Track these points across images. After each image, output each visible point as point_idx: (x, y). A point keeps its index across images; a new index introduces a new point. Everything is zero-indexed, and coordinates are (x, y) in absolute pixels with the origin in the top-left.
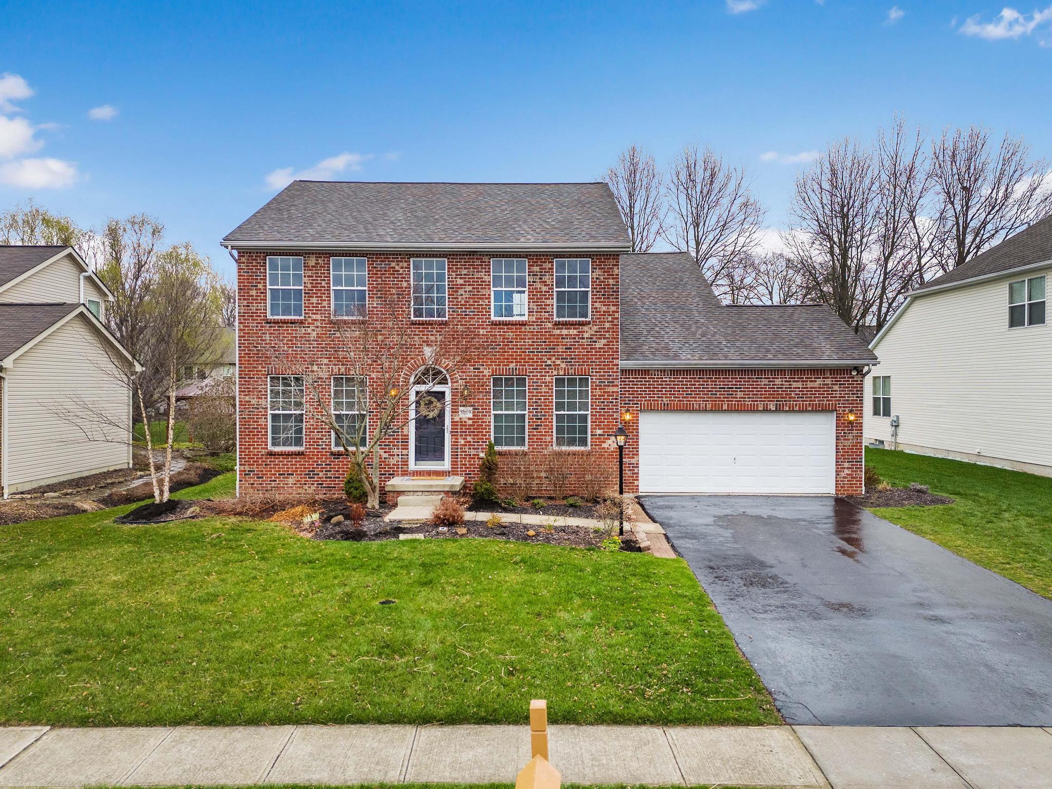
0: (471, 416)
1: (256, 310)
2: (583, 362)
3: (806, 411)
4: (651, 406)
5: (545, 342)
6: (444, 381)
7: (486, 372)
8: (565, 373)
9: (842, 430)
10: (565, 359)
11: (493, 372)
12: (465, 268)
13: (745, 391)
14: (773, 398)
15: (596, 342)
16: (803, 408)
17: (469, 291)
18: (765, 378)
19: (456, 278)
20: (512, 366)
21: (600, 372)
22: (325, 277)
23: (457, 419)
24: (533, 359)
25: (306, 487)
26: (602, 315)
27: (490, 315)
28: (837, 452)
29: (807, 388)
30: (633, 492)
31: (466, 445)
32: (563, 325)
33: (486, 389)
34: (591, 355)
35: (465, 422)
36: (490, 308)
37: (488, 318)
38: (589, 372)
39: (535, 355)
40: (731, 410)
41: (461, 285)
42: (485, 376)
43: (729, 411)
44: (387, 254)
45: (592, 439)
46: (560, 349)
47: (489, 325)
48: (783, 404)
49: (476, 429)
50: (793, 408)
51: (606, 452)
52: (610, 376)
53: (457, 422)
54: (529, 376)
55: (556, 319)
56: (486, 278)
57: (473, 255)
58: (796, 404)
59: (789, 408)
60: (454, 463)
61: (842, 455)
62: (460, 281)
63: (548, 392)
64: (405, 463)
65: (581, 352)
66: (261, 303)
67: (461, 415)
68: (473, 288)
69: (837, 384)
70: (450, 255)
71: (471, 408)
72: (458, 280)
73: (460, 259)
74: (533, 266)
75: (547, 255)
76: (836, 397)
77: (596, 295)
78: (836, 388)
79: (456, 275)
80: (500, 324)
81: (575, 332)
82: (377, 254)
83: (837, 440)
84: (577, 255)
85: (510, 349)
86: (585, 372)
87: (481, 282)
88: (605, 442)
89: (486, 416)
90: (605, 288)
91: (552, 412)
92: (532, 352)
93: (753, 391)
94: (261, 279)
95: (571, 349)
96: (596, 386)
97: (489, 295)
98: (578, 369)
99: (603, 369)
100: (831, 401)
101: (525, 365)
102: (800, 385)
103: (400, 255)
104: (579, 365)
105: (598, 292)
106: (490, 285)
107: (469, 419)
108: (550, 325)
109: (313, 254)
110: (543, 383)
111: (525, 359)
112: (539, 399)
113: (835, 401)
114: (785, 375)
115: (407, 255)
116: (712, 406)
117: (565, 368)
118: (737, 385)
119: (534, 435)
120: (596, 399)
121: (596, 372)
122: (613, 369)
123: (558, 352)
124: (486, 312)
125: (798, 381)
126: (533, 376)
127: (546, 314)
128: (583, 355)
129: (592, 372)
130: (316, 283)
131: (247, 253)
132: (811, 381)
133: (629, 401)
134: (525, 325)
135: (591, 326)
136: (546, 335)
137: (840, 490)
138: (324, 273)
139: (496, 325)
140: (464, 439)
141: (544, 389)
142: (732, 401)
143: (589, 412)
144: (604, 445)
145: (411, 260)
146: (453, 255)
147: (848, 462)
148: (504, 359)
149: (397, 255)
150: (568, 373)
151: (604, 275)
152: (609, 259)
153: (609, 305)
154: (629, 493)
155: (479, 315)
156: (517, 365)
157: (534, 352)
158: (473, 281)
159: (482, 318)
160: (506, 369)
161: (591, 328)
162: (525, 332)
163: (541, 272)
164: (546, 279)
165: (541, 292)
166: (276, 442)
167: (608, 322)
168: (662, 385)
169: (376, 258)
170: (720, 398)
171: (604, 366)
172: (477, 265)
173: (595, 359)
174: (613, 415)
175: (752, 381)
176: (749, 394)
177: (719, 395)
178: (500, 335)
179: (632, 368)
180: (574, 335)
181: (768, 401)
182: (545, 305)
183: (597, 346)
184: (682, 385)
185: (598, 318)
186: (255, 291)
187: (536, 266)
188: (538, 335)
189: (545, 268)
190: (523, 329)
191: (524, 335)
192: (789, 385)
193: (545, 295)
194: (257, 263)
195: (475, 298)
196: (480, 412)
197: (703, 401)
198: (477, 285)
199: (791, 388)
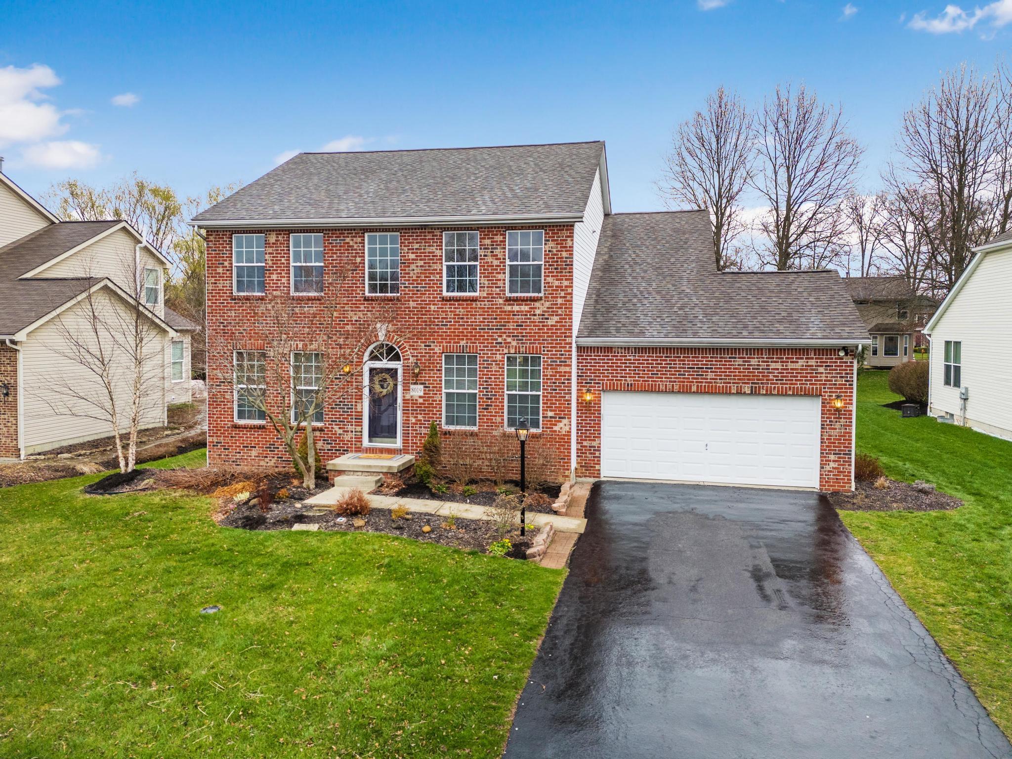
0: (422, 394)
1: (223, 287)
2: (534, 340)
3: (786, 395)
4: (614, 387)
5: (496, 319)
6: (397, 358)
7: (437, 350)
8: (516, 352)
9: (827, 418)
10: (516, 336)
11: (443, 349)
12: (417, 243)
13: (717, 372)
14: (748, 380)
15: (548, 319)
16: (782, 392)
17: (421, 266)
18: (739, 358)
19: (408, 253)
20: (463, 343)
21: (552, 351)
22: (284, 254)
23: (408, 397)
25: (267, 460)
26: (554, 290)
27: (442, 291)
28: (822, 442)
29: (788, 369)
30: (594, 477)
31: (417, 424)
32: (515, 300)
33: (436, 367)
34: (543, 333)
35: (416, 400)
36: (441, 284)
37: (439, 294)
38: (540, 351)
39: (485, 333)
40: (700, 392)
41: (413, 259)
42: (436, 353)
43: (697, 393)
44: (342, 230)
45: (543, 421)
46: (511, 326)
47: (440, 301)
48: (759, 387)
49: (426, 407)
50: (771, 391)
51: (558, 435)
52: (562, 355)
53: (409, 400)
54: (480, 354)
55: (508, 294)
56: (438, 253)
57: (425, 229)
58: (775, 388)
59: (767, 391)
60: (405, 441)
61: (827, 446)
62: (412, 256)
63: (499, 371)
64: (359, 439)
65: (532, 329)
66: (226, 280)
67: (412, 393)
68: (425, 263)
69: (822, 366)
70: (402, 229)
71: (422, 386)
72: (410, 255)
73: (412, 233)
74: (484, 238)
75: (499, 227)
76: (821, 381)
77: (548, 269)
78: (821, 370)
79: (408, 249)
80: (450, 300)
81: (527, 308)
82: (332, 230)
83: (822, 428)
84: (529, 227)
85: (461, 325)
86: (537, 351)
87: (433, 256)
88: (556, 425)
89: (436, 394)
90: (557, 262)
91: (503, 392)
92: (482, 329)
93: (726, 372)
94: (227, 257)
95: (522, 326)
96: (548, 365)
97: (441, 270)
98: (529, 347)
99: (555, 347)
100: (816, 384)
101: (475, 343)
102: (779, 366)
103: (354, 230)
104: (530, 343)
105: (550, 265)
106: (442, 259)
107: (420, 397)
109: (273, 231)
110: (494, 361)
111: (476, 336)
112: (490, 378)
113: (820, 384)
114: (762, 354)
115: (361, 230)
116: (680, 387)
117: (516, 347)
118: (707, 365)
119: (485, 416)
120: (547, 379)
121: (548, 351)
122: (566, 347)
123: (509, 329)
124: (437, 287)
125: (778, 362)
126: (483, 354)
127: (498, 289)
128: (534, 333)
129: (544, 351)
130: (276, 260)
131: (214, 231)
132: (792, 362)
133: (591, 380)
134: (476, 301)
135: (543, 302)
136: (497, 312)
137: (825, 486)
138: (284, 250)
139: (447, 300)
140: (416, 417)
141: (494, 368)
142: (702, 382)
143: (541, 393)
144: (556, 428)
145: (366, 235)
146: (406, 229)
147: (834, 454)
148: (454, 336)
149: (351, 230)
150: (519, 352)
151: (557, 248)
152: (563, 230)
153: (562, 280)
154: (590, 477)
155: (430, 291)
156: (467, 343)
157: (485, 329)
158: (425, 256)
159: (434, 294)
160: (457, 346)
161: (543, 305)
162: (476, 308)
163: (493, 245)
164: (497, 252)
165: (493, 266)
166: (241, 415)
167: (561, 297)
168: (626, 363)
169: (332, 234)
170: (689, 378)
171: (556, 344)
172: (429, 239)
173: (547, 336)
174: (565, 397)
175: (725, 361)
176: (721, 375)
177: (688, 375)
178: (451, 312)
179: (593, 344)
180: (526, 311)
181: (743, 383)
182: (496, 280)
183: (550, 323)
184: (647, 364)
185: (550, 294)
186: (221, 269)
187: (488, 238)
188: (488, 312)
189: (497, 241)
190: (474, 306)
191: (475, 312)
192: (767, 365)
193: (497, 270)
194: (224, 241)
195: (426, 273)
196: (431, 389)
197: (670, 382)
198: (428, 259)
199: (769, 369)
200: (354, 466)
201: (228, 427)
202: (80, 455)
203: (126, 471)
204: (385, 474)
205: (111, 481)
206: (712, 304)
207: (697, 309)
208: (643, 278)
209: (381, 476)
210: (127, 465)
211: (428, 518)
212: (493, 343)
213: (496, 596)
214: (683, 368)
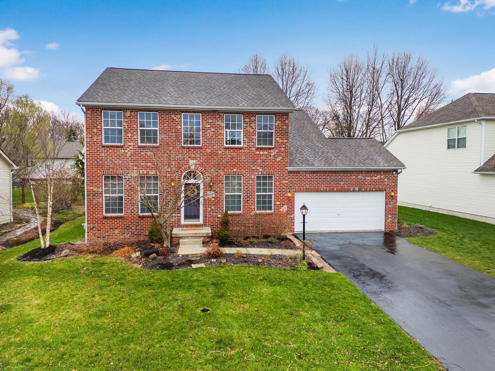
1: (96, 140)
2: (270, 168)
3: (372, 191)
4: (300, 189)
5: (252, 158)
6: (199, 178)
7: (221, 173)
8: (261, 174)
9: (388, 200)
10: (261, 166)
11: (225, 173)
12: (211, 119)
13: (344, 182)
14: (358, 185)
15: (277, 158)
16: (371, 189)
17: (213, 131)
18: (354, 175)
20: (235, 170)
21: (279, 173)
22: (135, 122)
23: (206, 197)
24: (246, 166)
25: (125, 235)
26: (280, 144)
27: (223, 144)
28: (385, 210)
29: (373, 180)
31: (211, 211)
32: (261, 149)
33: (221, 182)
34: (275, 165)
35: (211, 199)
36: (223, 140)
38: (273, 173)
40: (338, 191)
41: (209, 128)
42: (221, 175)
43: (336, 191)
44: (169, 111)
45: (274, 207)
46: (259, 161)
47: (223, 149)
48: (362, 188)
49: (216, 202)
50: (366, 189)
51: (281, 213)
52: (284, 175)
53: (206, 199)
54: (244, 175)
55: (257, 146)
56: (222, 124)
57: (215, 112)
58: (368, 188)
59: (365, 189)
60: (205, 220)
61: (388, 212)
62: (208, 126)
63: (253, 184)
64: (179, 220)
65: (269, 163)
66: (99, 136)
67: (208, 196)
68: (215, 130)
69: (386, 178)
70: (203, 112)
71: (214, 192)
72: (207, 125)
73: (208, 114)
74: (246, 118)
75: (253, 113)
76: (386, 184)
77: (277, 134)
78: (386, 180)
79: (206, 122)
80: (229, 149)
81: (267, 153)
82: (164, 111)
83: (386, 204)
84: (268, 113)
85: (234, 161)
86: (271, 173)
87: (219, 126)
88: (281, 208)
89: (221, 196)
91: (255, 194)
93: (348, 182)
94: (99, 123)
95: (264, 161)
96: (276, 180)
97: (223, 133)
98: (268, 171)
100: (384, 186)
101: (241, 170)
102: (369, 178)
103: (176, 111)
105: (278, 132)
106: (223, 128)
107: (213, 197)
108: (254, 149)
109: (128, 110)
110: (251, 178)
111: (242, 166)
112: (249, 187)
113: (385, 186)
114: (363, 174)
115: (180, 111)
116: (329, 189)
117: (261, 171)
118: (341, 178)
119: (246, 205)
120: (277, 187)
121: (277, 173)
122: (285, 171)
123: (258, 163)
124: (222, 142)
125: (369, 177)
127: (253, 143)
128: (270, 165)
129: (275, 173)
130: (131, 126)
131: (91, 108)
132: (375, 177)
133: (290, 187)
134: (242, 149)
135: (274, 150)
136: (252, 154)
137: (387, 229)
138: (135, 120)
139: (227, 149)
140: (211, 208)
141: (251, 182)
142: (338, 186)
143: (273, 193)
144: (281, 210)
145: (183, 114)
146: (205, 112)
147: (391, 215)
148: (231, 166)
150: (263, 174)
151: (281, 124)
152: (284, 116)
153: (284, 139)
155: (218, 144)
156: (237, 170)
157: (246, 163)
158: (215, 126)
159: (220, 145)
160: (232, 171)
161: (274, 151)
162: (242, 153)
163: (250, 122)
164: (252, 125)
165: (250, 132)
167: (283, 148)
168: (306, 179)
169: (163, 113)
170: (333, 185)
171: (281, 170)
172: (217, 117)
173: (277, 166)
174: (285, 195)
175: (348, 177)
176: (346, 183)
177: (333, 183)
178: (229, 154)
179: (294, 170)
180: (266, 154)
181: (355, 186)
182: (252, 139)
183: (278, 160)
184: (315, 179)
185: (278, 146)
186: (96, 130)
187: (248, 118)
188: (248, 154)
189: (252, 120)
190: (241, 151)
191: (241, 154)
192: (365, 178)
193: (252, 134)
194: (97, 114)
195: (216, 135)
196: (218, 194)
197: (325, 186)
198: (217, 128)
199: (365, 180)
201: (100, 218)
203: (45, 246)
204: (205, 237)
209: (202, 238)
212: (250, 170)
214: (331, 180)
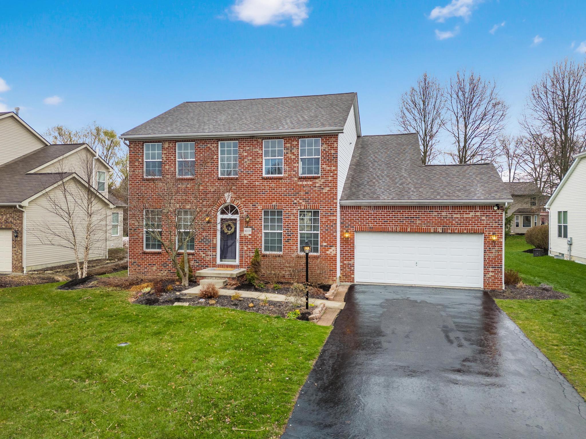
0: (250, 233)
1: (138, 173)
2: (315, 201)
3: (463, 233)
4: (362, 229)
5: (293, 189)
6: (236, 213)
7: (259, 208)
8: (305, 208)
9: (488, 246)
10: (305, 199)
11: (263, 207)
12: (248, 146)
13: (422, 220)
14: (440, 224)
15: (323, 189)
16: (461, 231)
17: (250, 160)
18: (435, 212)
19: (243, 152)
20: (274, 203)
21: (326, 207)
23: (243, 235)
24: (286, 199)
25: (162, 272)
26: (327, 172)
27: (262, 174)
28: (484, 261)
29: (464, 218)
30: (350, 282)
31: (247, 250)
32: (304, 179)
33: (259, 217)
34: (320, 197)
35: (247, 237)
36: (262, 170)
37: (260, 176)
38: (319, 207)
39: (287, 197)
40: (412, 232)
41: (246, 156)
42: (259, 209)
43: (410, 232)
44: (205, 140)
45: (320, 248)
46: (302, 193)
47: (261, 180)
48: (447, 228)
49: (253, 241)
50: (454, 231)
51: (329, 256)
52: (331, 210)
53: (243, 237)
54: (284, 210)
55: (300, 175)
56: (260, 152)
57: (253, 138)
58: (456, 229)
59: (452, 231)
60: (241, 261)
61: (487, 263)
62: (245, 154)
63: (295, 220)
64: (215, 259)
65: (314, 195)
66: (140, 169)
67: (245, 233)
68: (252, 158)
69: (484, 216)
70: (240, 139)
71: (251, 229)
72: (244, 153)
74: (286, 143)
75: (295, 137)
76: (484, 224)
77: (323, 160)
78: (484, 218)
79: (243, 150)
80: (267, 179)
81: (311, 183)
82: (200, 140)
83: (485, 252)
84: (312, 136)
85: (273, 193)
86: (317, 208)
87: (257, 154)
88: (328, 250)
89: (259, 233)
90: (329, 156)
91: (297, 232)
92: (285, 195)
93: (427, 220)
94: (141, 156)
95: (308, 193)
96: (323, 216)
97: (262, 162)
99: (327, 205)
100: (481, 226)
101: (281, 203)
102: (458, 216)
103: (213, 140)
104: (313, 203)
105: (324, 158)
106: (262, 156)
107: (250, 235)
108: (296, 179)
109: (167, 141)
110: (292, 214)
111: (282, 199)
112: (290, 224)
113: (483, 227)
114: (448, 209)
115: (216, 139)
116: (400, 229)
117: (305, 205)
118: (416, 216)
119: (287, 245)
120: (323, 224)
121: (323, 207)
122: (333, 205)
123: (301, 195)
124: (260, 172)
125: (458, 214)
126: (286, 209)
127: (294, 172)
128: (315, 197)
129: (321, 207)
130: (168, 158)
131: (134, 142)
132: (466, 214)
133: (348, 225)
134: (281, 179)
135: (320, 179)
136: (294, 185)
137: (486, 286)
138: (172, 152)
139: (265, 179)
140: (247, 247)
141: (292, 218)
142: (413, 226)
143: (319, 232)
144: (328, 252)
145: (219, 142)
146: (242, 139)
147: (492, 267)
148: (269, 199)
149: (211, 140)
150: (307, 208)
151: (328, 148)
152: (332, 138)
153: (331, 166)
154: (348, 282)
155: (255, 174)
156: (277, 203)
157: (287, 195)
158: (252, 154)
159: (258, 176)
160: (271, 205)
161: (320, 181)
162: (282, 183)
163: (292, 147)
164: (294, 151)
165: (291, 159)
166: (148, 246)
167: (330, 176)
168: (369, 215)
169: (200, 142)
170: (406, 224)
171: (328, 203)
172: (255, 144)
173: (323, 199)
174: (333, 234)
175: (427, 214)
176: (425, 222)
177: (405, 222)
178: (267, 185)
179: (349, 204)
180: (310, 185)
181: (437, 226)
182: (293, 167)
183: (324, 192)
184: (381, 215)
185: (324, 174)
186: (137, 163)
187: (289, 143)
188: (289, 185)
189: (294, 145)
190: (281, 182)
191: (281, 185)
192: (451, 216)
193: (294, 161)
194: (139, 147)
195: (253, 164)
196: (256, 231)
197: (394, 226)
198: (255, 156)
199: (452, 218)
200: (211, 274)
201: (140, 253)
202: (57, 272)
203: (81, 277)
204: (229, 278)
205: (73, 282)
206: (419, 182)
207: (410, 185)
208: (379, 169)
209: (227, 279)
210: (82, 274)
211: (252, 300)
212: (291, 203)
213: (290, 339)
214: (402, 218)
